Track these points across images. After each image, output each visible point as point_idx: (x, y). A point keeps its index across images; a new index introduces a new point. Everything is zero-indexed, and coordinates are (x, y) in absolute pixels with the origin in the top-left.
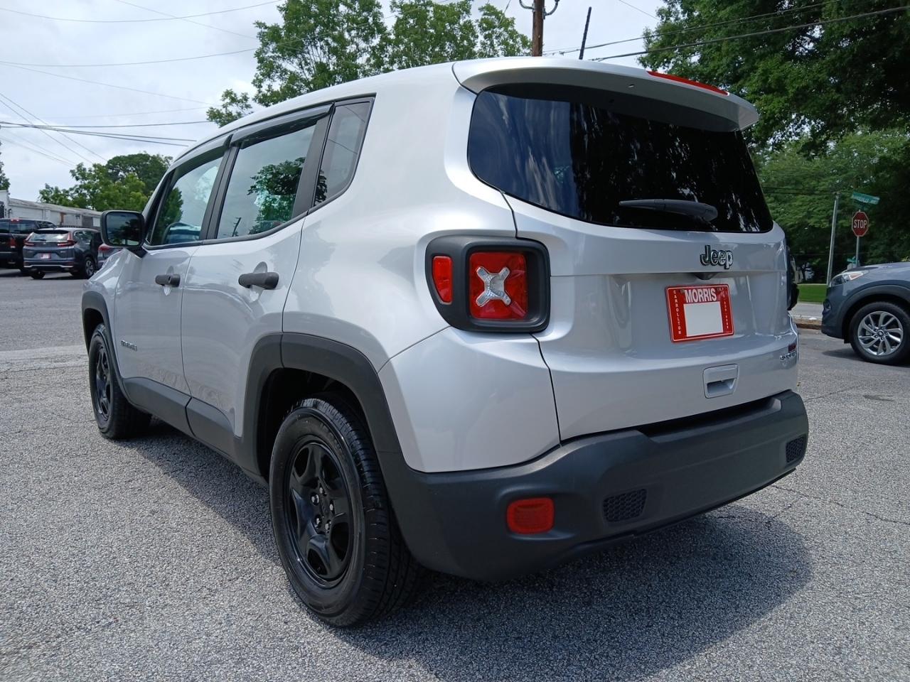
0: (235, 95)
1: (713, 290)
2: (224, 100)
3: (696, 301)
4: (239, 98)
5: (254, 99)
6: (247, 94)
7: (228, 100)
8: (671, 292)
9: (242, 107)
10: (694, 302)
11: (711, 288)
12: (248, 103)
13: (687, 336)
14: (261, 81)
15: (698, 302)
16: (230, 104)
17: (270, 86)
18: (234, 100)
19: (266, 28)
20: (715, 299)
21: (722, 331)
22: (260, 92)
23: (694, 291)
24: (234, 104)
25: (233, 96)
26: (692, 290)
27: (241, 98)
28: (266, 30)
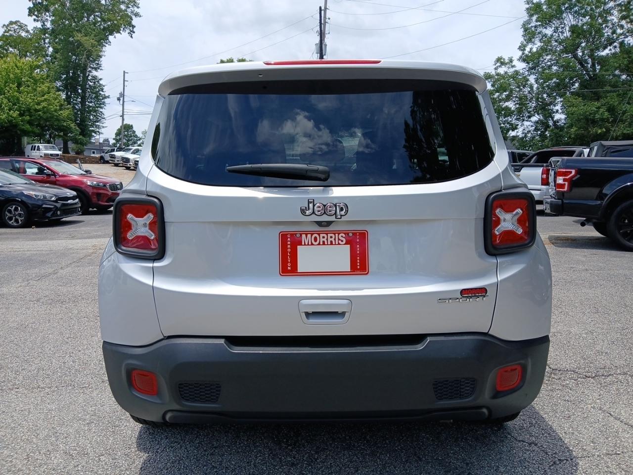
0: (504, 59)
1: (343, 235)
2: (495, 65)
4: (507, 61)
5: (519, 60)
6: (512, 57)
7: (498, 64)
8: (284, 235)
9: (509, 68)
12: (513, 64)
13: (298, 271)
14: (525, 46)
15: (318, 245)
16: (500, 66)
17: (531, 49)
18: (503, 64)
19: (533, 4)
20: (343, 243)
21: (349, 271)
22: (523, 54)
24: (503, 66)
25: (502, 60)
26: (312, 234)
27: (508, 61)
28: (533, 5)
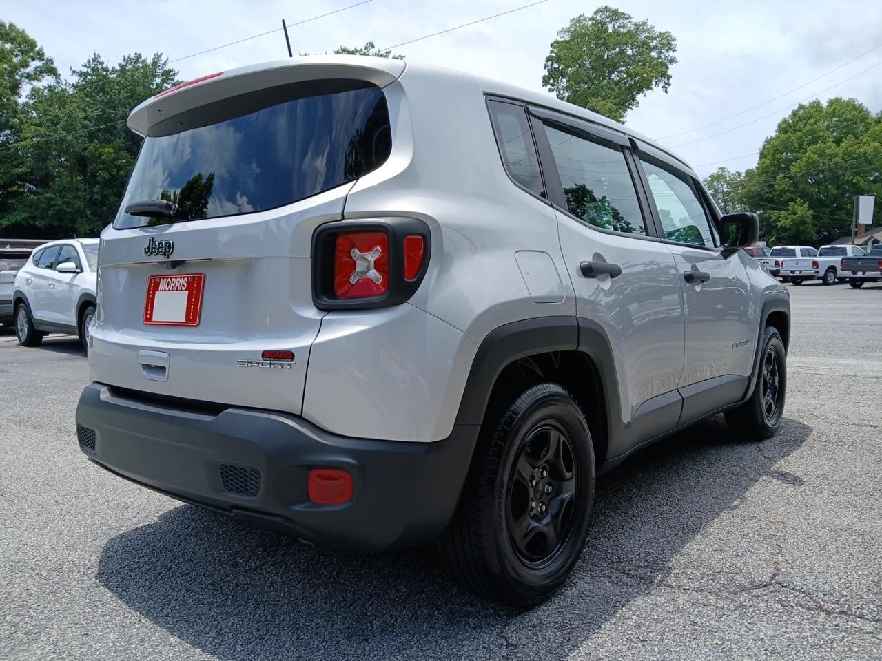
1: (186, 279)
3: (167, 289)
8: (151, 280)
10: (165, 290)
11: (184, 278)
13: (153, 320)
15: (169, 290)
20: (184, 289)
21: (184, 321)
23: (169, 280)
26: (167, 278)
